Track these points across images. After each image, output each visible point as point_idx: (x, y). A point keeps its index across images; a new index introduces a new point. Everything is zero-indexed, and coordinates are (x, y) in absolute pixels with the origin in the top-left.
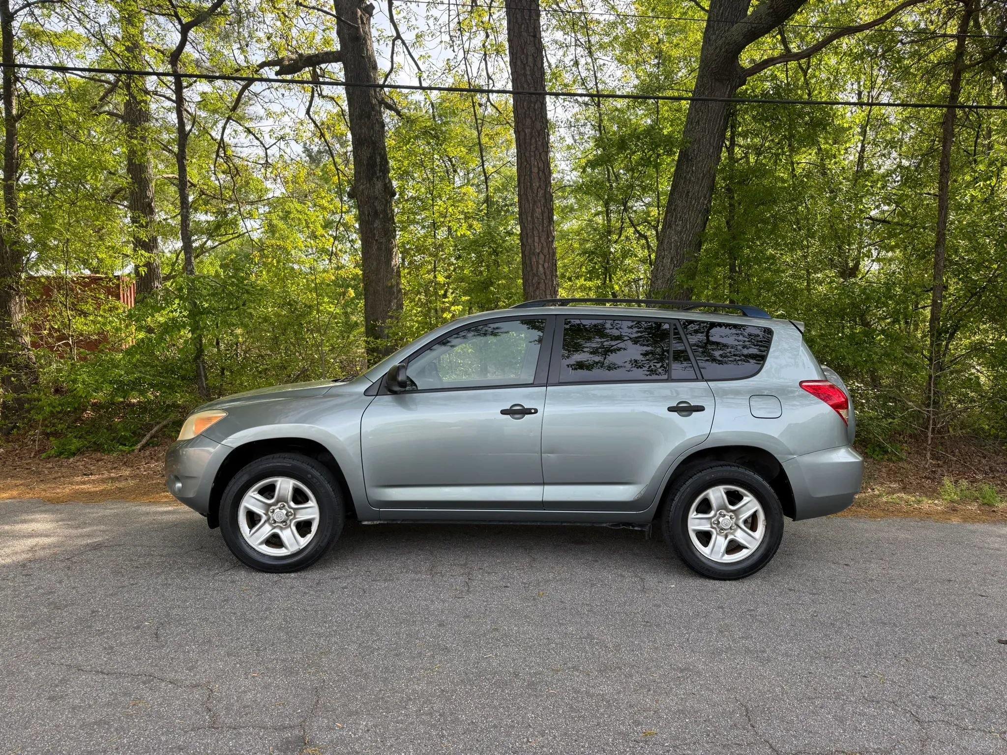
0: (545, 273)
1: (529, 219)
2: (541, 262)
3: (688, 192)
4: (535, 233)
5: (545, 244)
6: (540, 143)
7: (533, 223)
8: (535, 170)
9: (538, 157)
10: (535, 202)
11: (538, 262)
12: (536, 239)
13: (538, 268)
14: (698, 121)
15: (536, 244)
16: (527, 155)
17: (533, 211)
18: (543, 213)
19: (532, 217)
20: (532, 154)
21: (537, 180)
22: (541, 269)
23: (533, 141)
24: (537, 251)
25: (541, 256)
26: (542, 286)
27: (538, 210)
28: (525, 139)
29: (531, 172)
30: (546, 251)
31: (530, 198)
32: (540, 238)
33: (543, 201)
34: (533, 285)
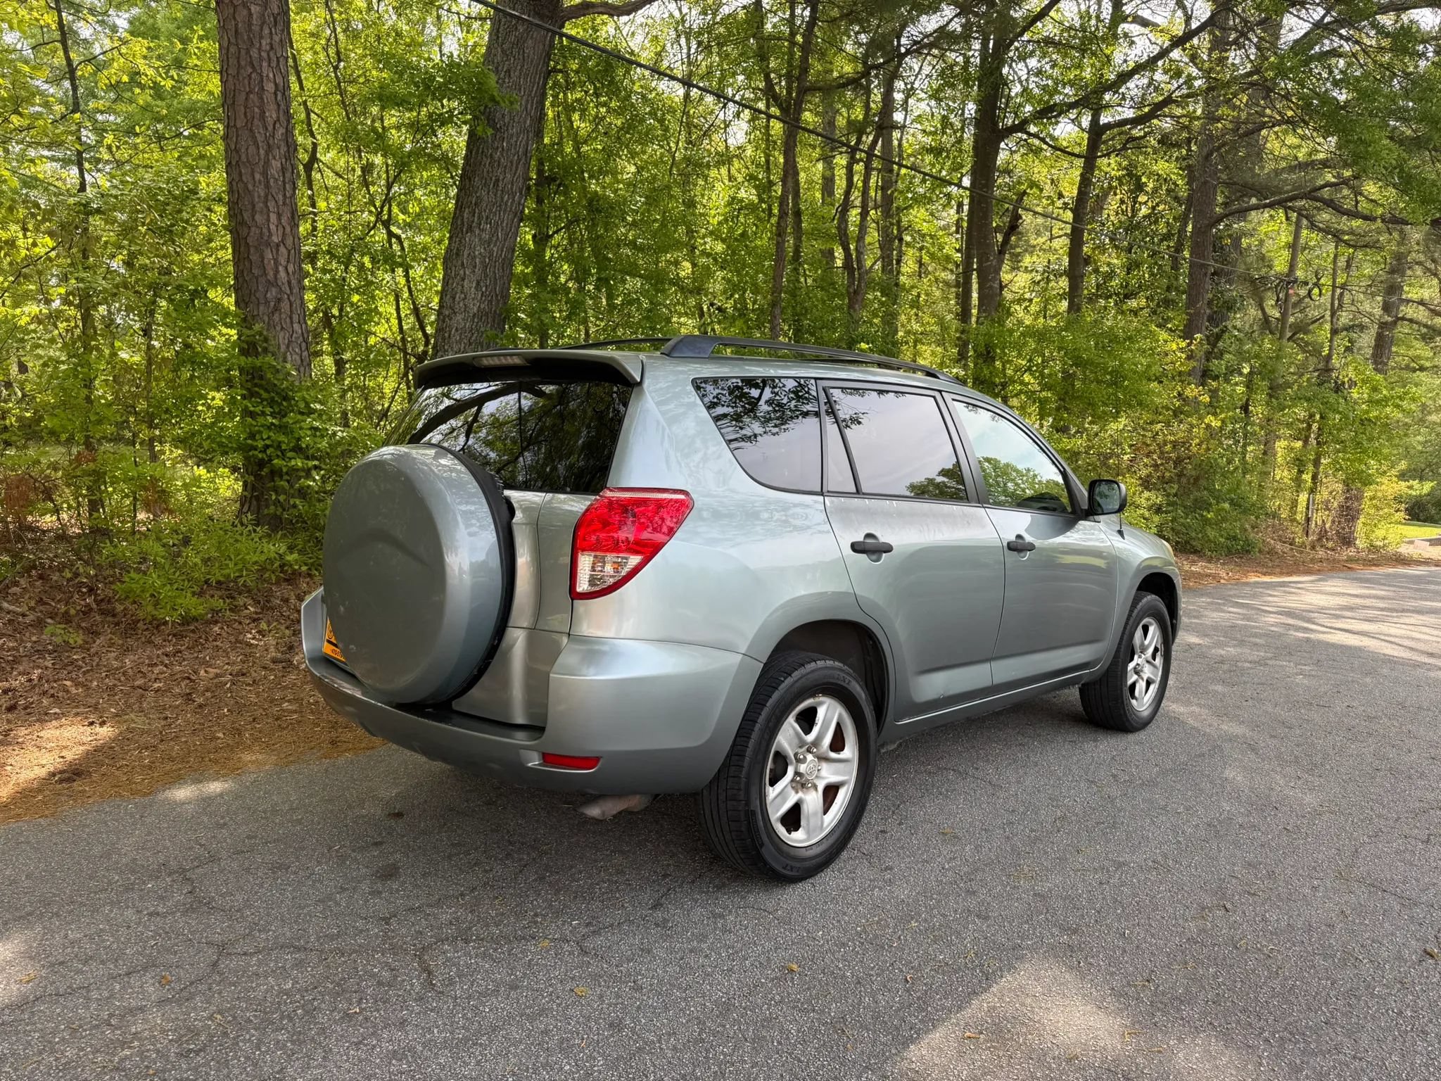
0: (289, 282)
1: (257, 176)
2: (283, 261)
3: (497, 180)
4: (271, 204)
5: (288, 229)
6: (277, 38)
7: (267, 186)
8: (270, 87)
9: (274, 64)
10: (269, 146)
11: (276, 261)
12: (273, 217)
13: (277, 272)
14: (508, 71)
15: (273, 227)
16: (254, 52)
17: (267, 163)
18: (283, 170)
19: (265, 174)
20: (264, 54)
21: (273, 107)
22: (282, 274)
23: (266, 31)
24: (275, 239)
25: (282, 249)
26: (285, 306)
27: (276, 164)
28: (250, 25)
29: (262, 88)
30: (289, 241)
31: (260, 139)
32: (279, 216)
33: (283, 149)
34: (267, 302)
